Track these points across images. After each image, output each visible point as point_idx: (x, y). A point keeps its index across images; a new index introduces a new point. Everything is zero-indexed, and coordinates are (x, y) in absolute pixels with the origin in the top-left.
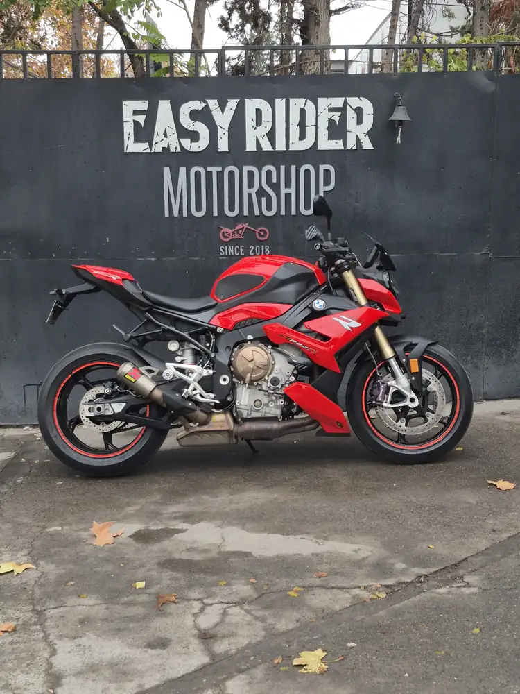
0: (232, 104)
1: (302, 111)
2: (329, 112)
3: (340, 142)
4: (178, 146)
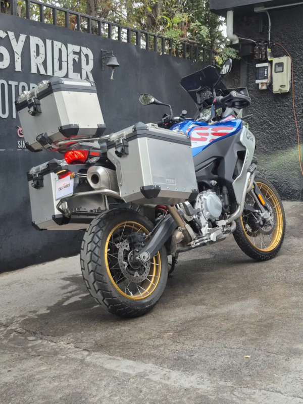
0: (23, 37)
1: (60, 50)
2: (73, 54)
3: (79, 74)
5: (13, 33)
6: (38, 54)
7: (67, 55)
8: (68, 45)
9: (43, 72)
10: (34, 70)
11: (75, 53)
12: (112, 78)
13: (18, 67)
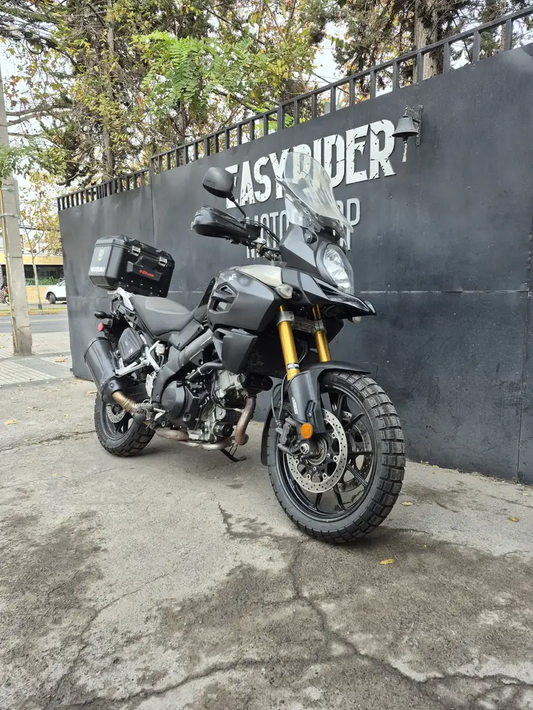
0: (285, 153)
1: (334, 147)
2: (355, 143)
3: (364, 172)
4: (253, 198)
5: (274, 154)
7: (345, 150)
13: (279, 194)
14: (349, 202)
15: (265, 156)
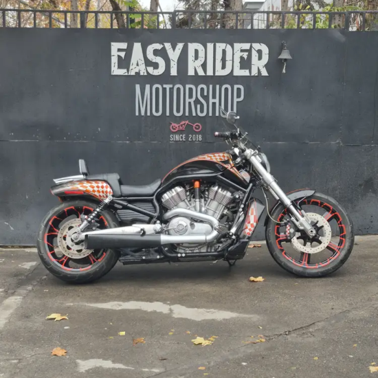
0: (180, 46)
1: (224, 52)
2: (240, 52)
3: (248, 71)
4: (145, 71)
5: (169, 44)
6: (196, 57)
7: (233, 54)
8: (235, 44)
9: (201, 73)
10: (191, 72)
11: (242, 51)
12: (284, 71)
13: (174, 72)
14: (236, 87)
15: (160, 43)
